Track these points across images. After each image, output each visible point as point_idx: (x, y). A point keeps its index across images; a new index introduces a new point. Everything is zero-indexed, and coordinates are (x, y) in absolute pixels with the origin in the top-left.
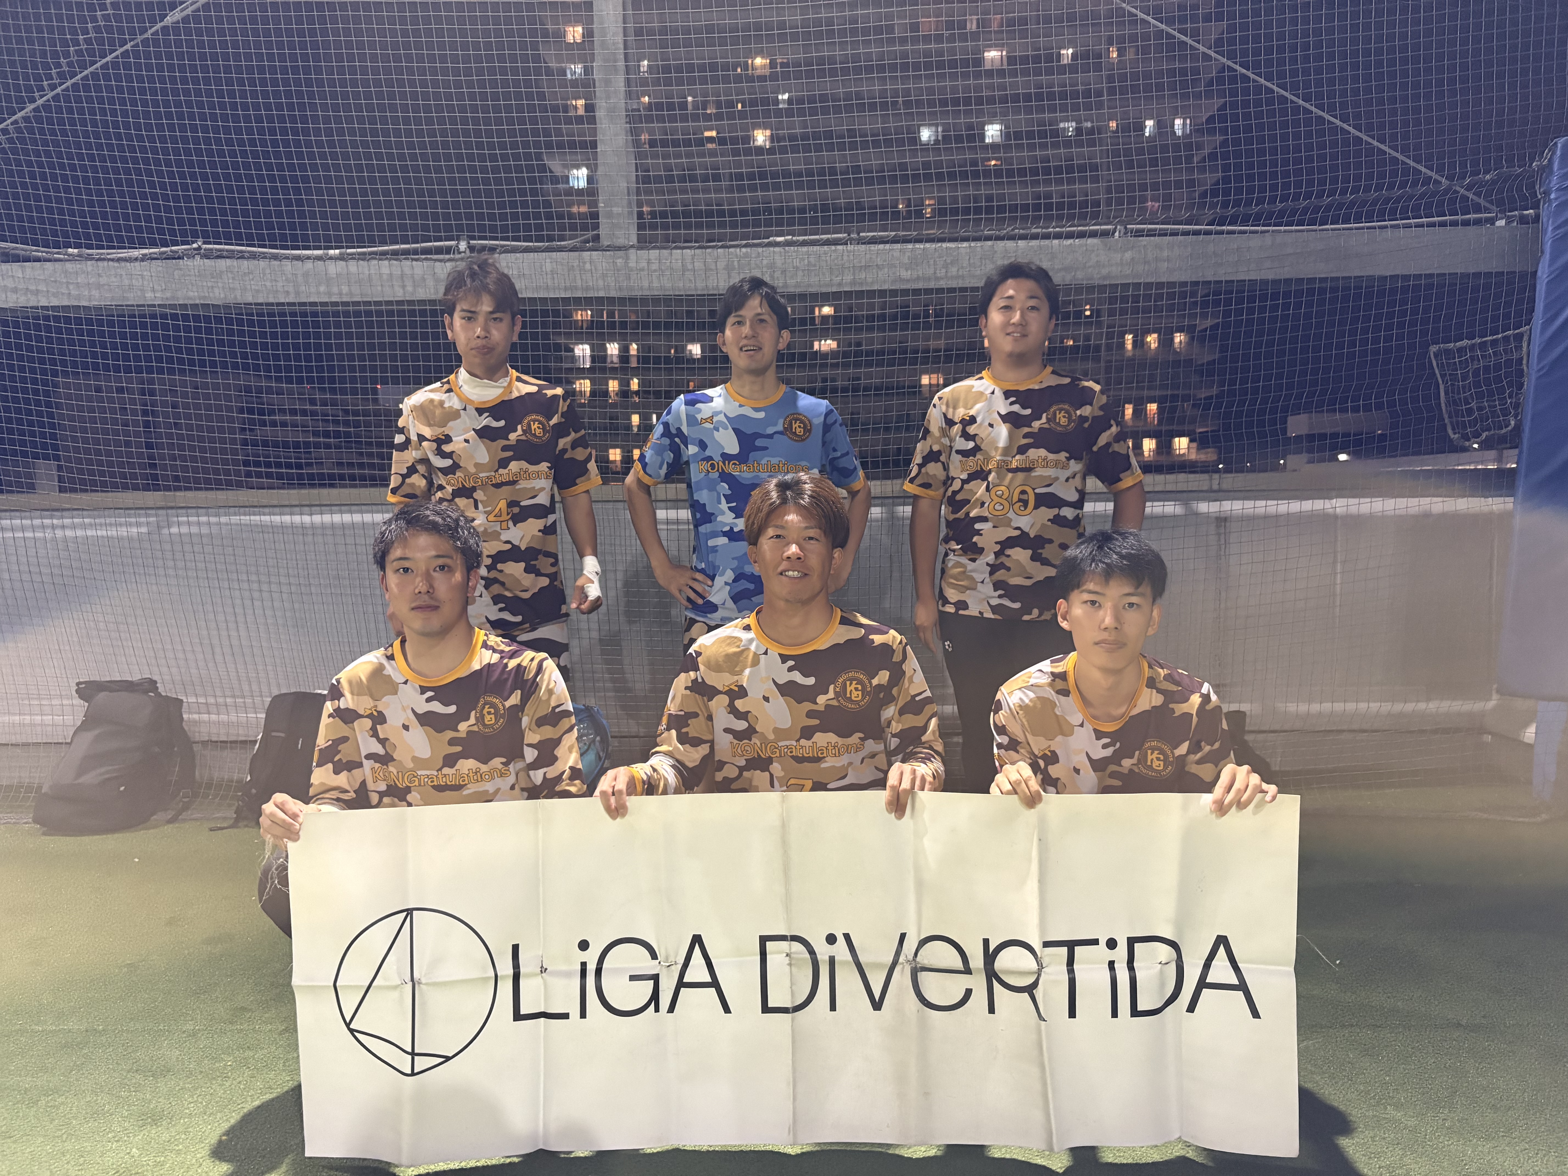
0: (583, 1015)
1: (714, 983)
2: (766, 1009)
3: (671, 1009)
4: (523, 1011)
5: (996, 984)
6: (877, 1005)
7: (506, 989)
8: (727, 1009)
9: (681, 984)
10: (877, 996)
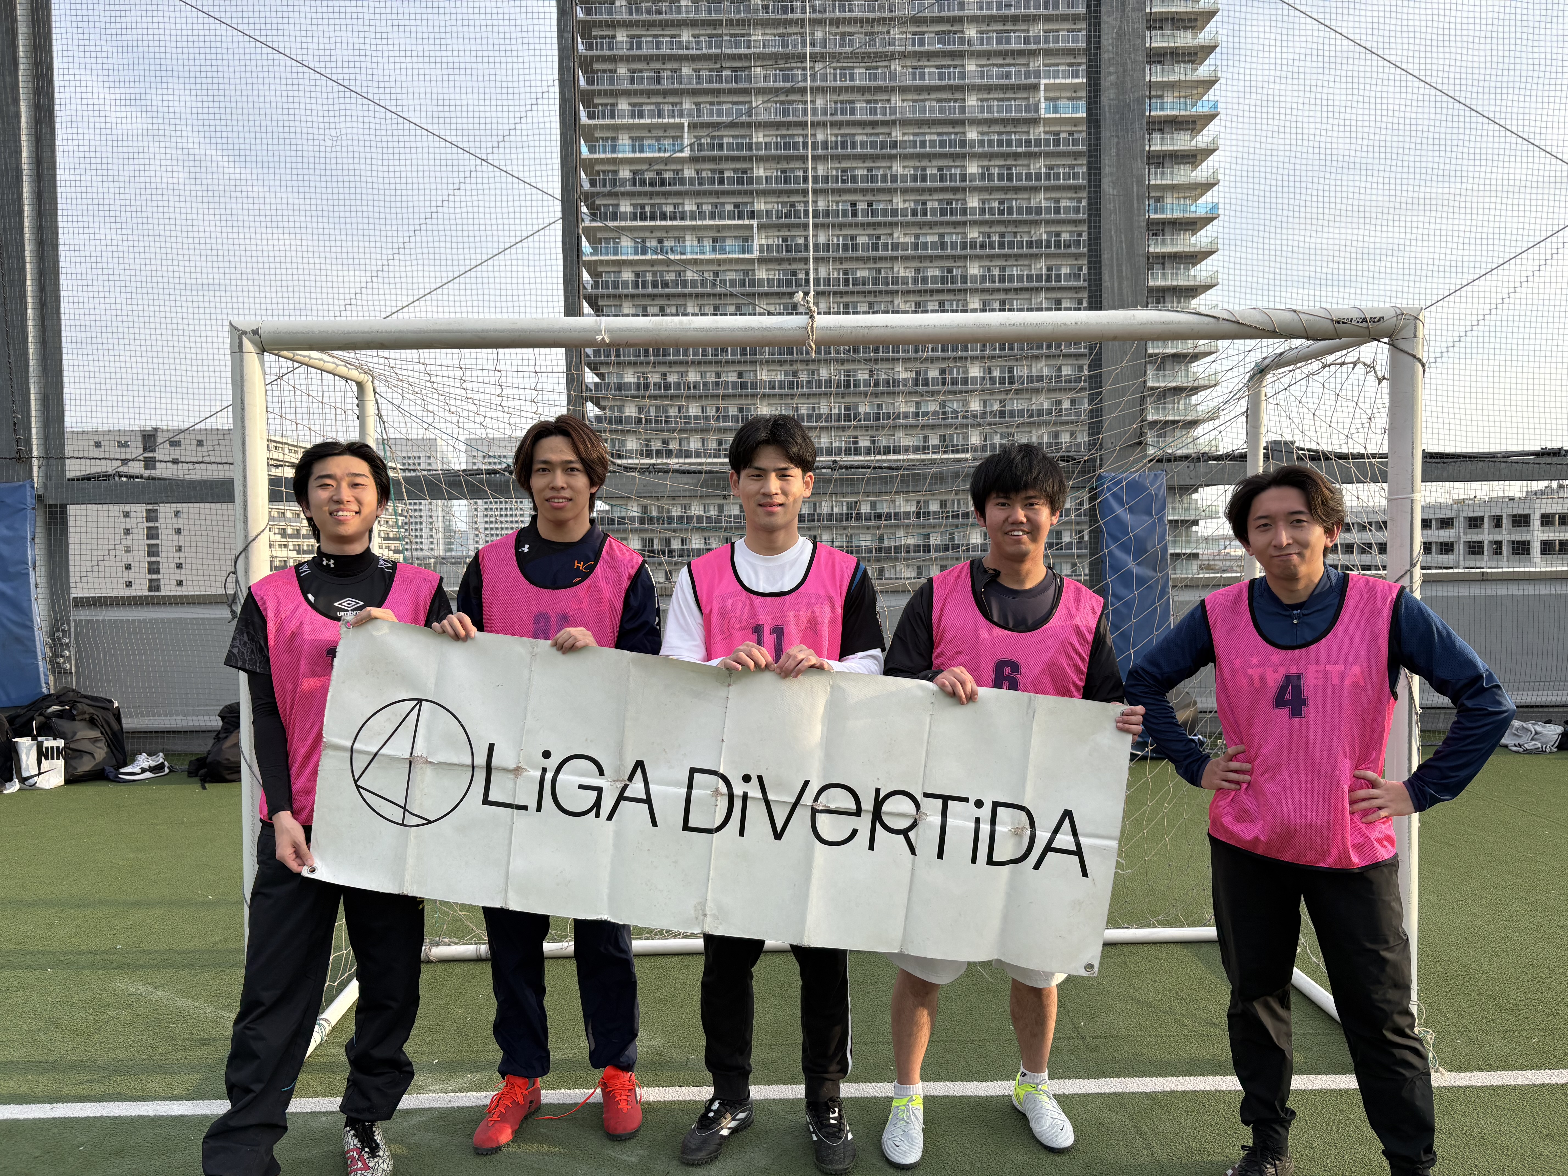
0: (539, 809)
1: (648, 801)
2: (686, 827)
3: (610, 818)
4: (490, 799)
5: (878, 827)
6: (778, 836)
7: (480, 777)
8: (654, 823)
9: (621, 797)
10: (779, 828)
